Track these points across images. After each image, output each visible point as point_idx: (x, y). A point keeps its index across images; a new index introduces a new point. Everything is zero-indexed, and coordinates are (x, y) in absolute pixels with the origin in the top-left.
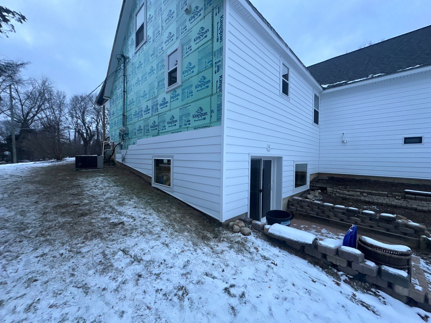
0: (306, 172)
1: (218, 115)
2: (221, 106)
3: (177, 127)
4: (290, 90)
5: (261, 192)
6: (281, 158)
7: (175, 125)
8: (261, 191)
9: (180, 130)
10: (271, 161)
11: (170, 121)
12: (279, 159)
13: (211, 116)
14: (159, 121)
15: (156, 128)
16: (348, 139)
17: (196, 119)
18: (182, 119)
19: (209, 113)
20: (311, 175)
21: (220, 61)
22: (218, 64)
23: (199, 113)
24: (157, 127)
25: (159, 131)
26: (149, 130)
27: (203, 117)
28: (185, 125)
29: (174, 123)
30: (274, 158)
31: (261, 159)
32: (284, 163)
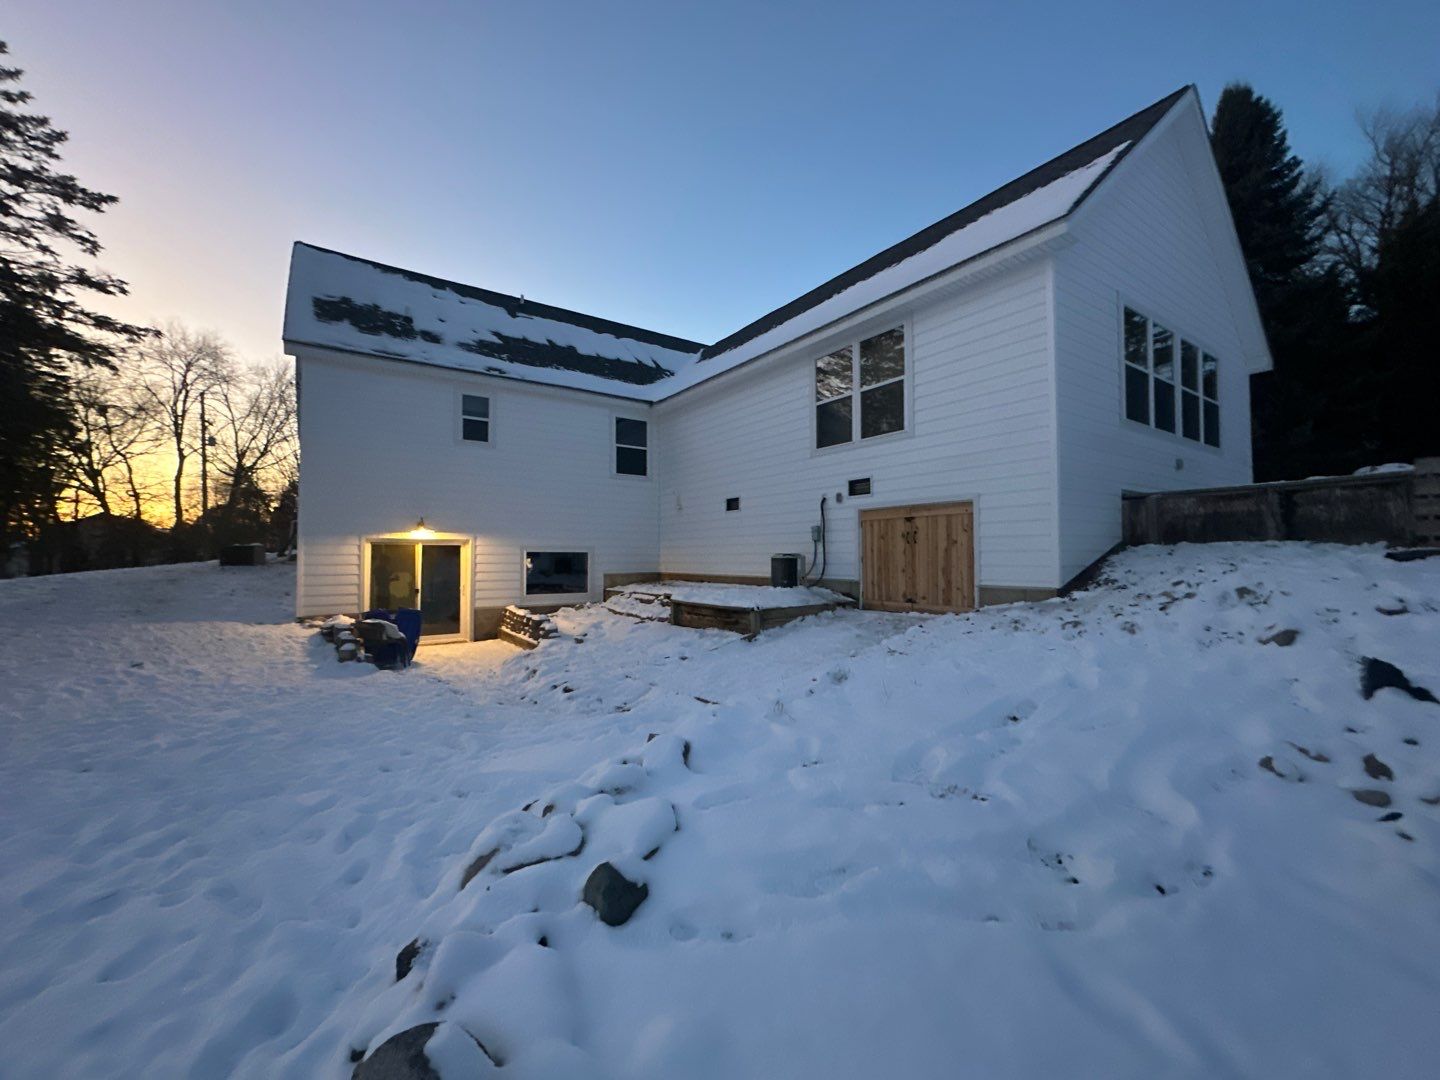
0: (587, 569)
4: (495, 430)
6: (468, 541)
8: (417, 591)
10: (457, 547)
16: (683, 504)
20: (606, 575)
30: (463, 542)
31: (417, 544)
32: (476, 550)
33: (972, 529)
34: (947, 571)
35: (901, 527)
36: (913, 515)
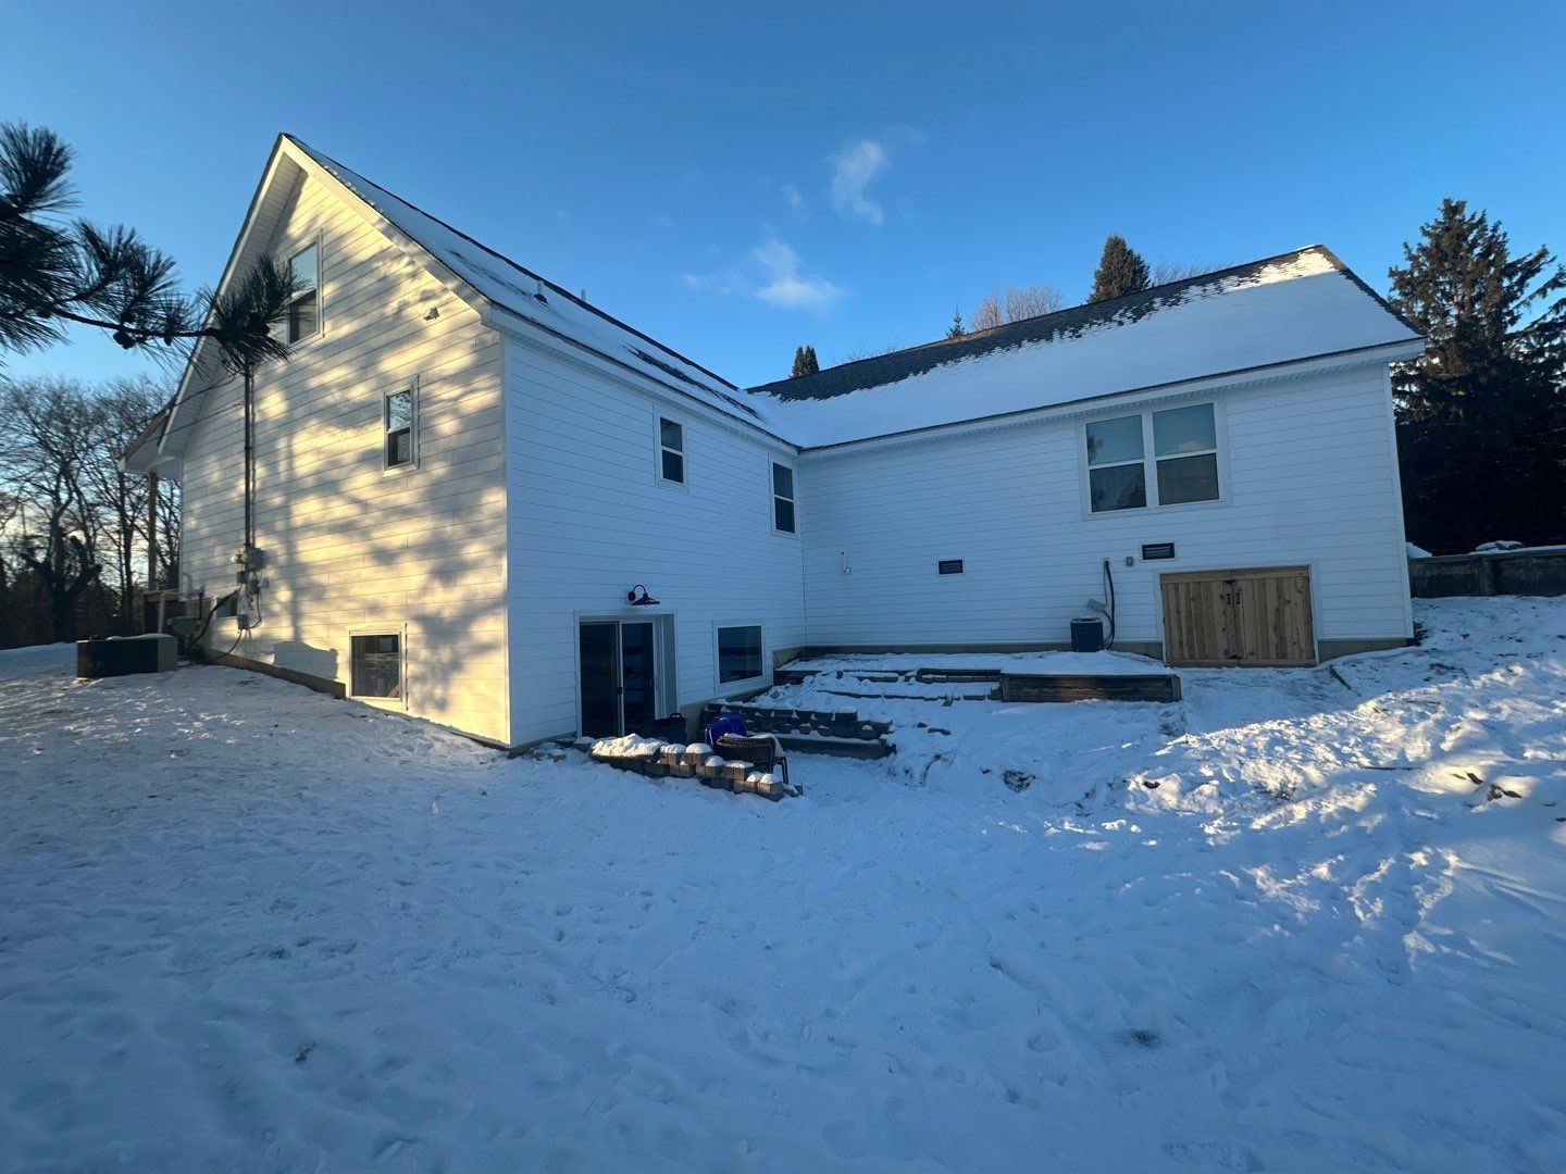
0: (760, 647)
4: (688, 469)
5: (620, 692)
6: (672, 615)
10: (650, 624)
20: (774, 653)
30: (658, 618)
31: (616, 623)
32: (678, 628)
33: (1308, 590)
34: (1278, 629)
35: (1217, 589)
36: (1234, 577)
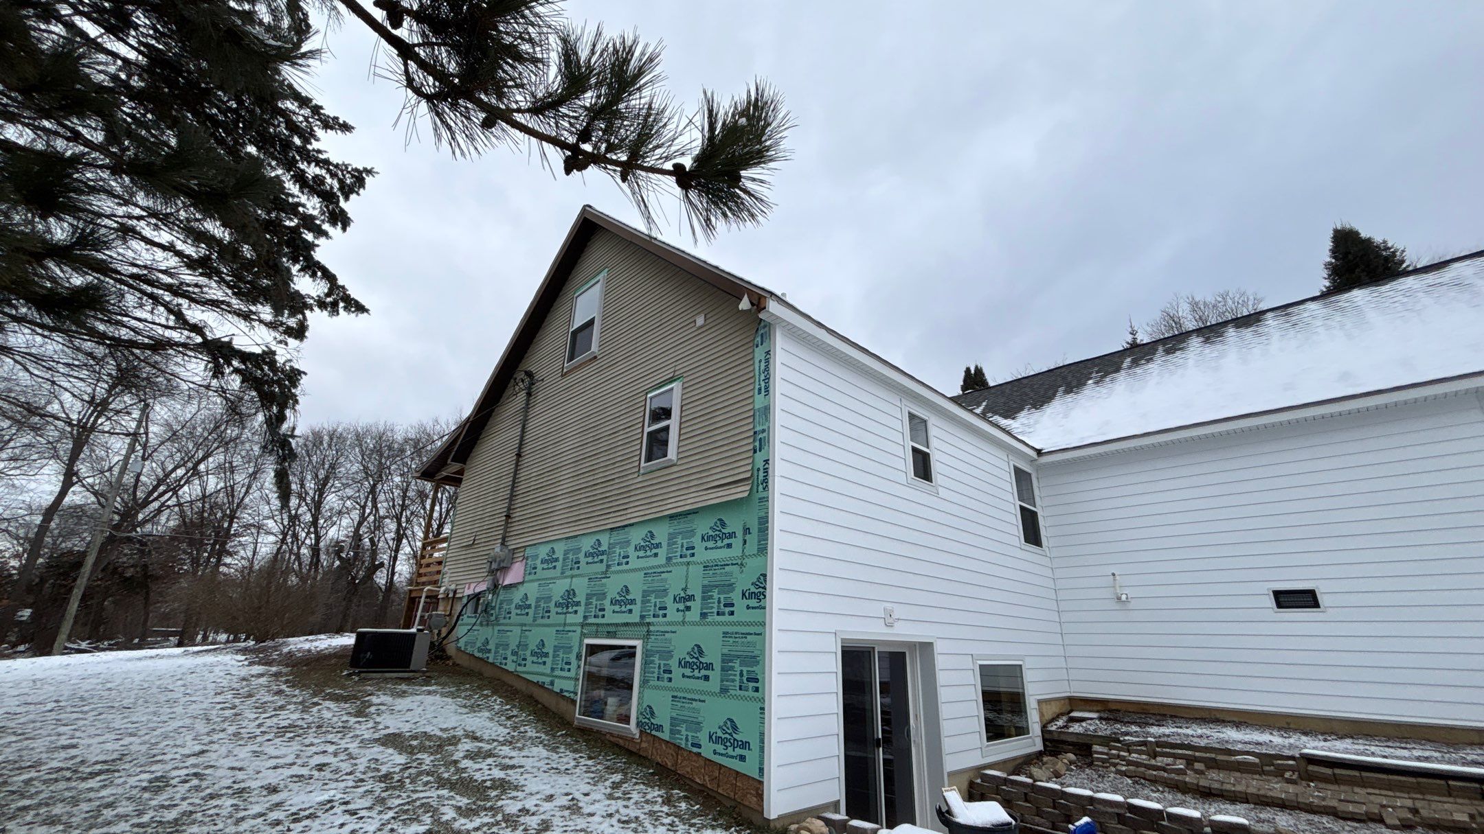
0: (1023, 694)
1: (759, 541)
2: (767, 522)
3: (661, 560)
5: (878, 746)
6: (931, 644)
7: (656, 555)
8: (878, 743)
9: (669, 569)
10: (904, 654)
11: (642, 544)
12: (926, 648)
13: (745, 542)
14: (612, 541)
15: (600, 557)
16: (1131, 592)
17: (711, 544)
18: (675, 543)
19: (740, 534)
20: (1040, 702)
21: (764, 431)
22: (760, 436)
23: (717, 533)
24: (604, 557)
25: (608, 566)
26: (579, 562)
27: (726, 541)
28: (681, 557)
29: (654, 551)
30: (913, 645)
31: (874, 648)
32: (940, 661)
